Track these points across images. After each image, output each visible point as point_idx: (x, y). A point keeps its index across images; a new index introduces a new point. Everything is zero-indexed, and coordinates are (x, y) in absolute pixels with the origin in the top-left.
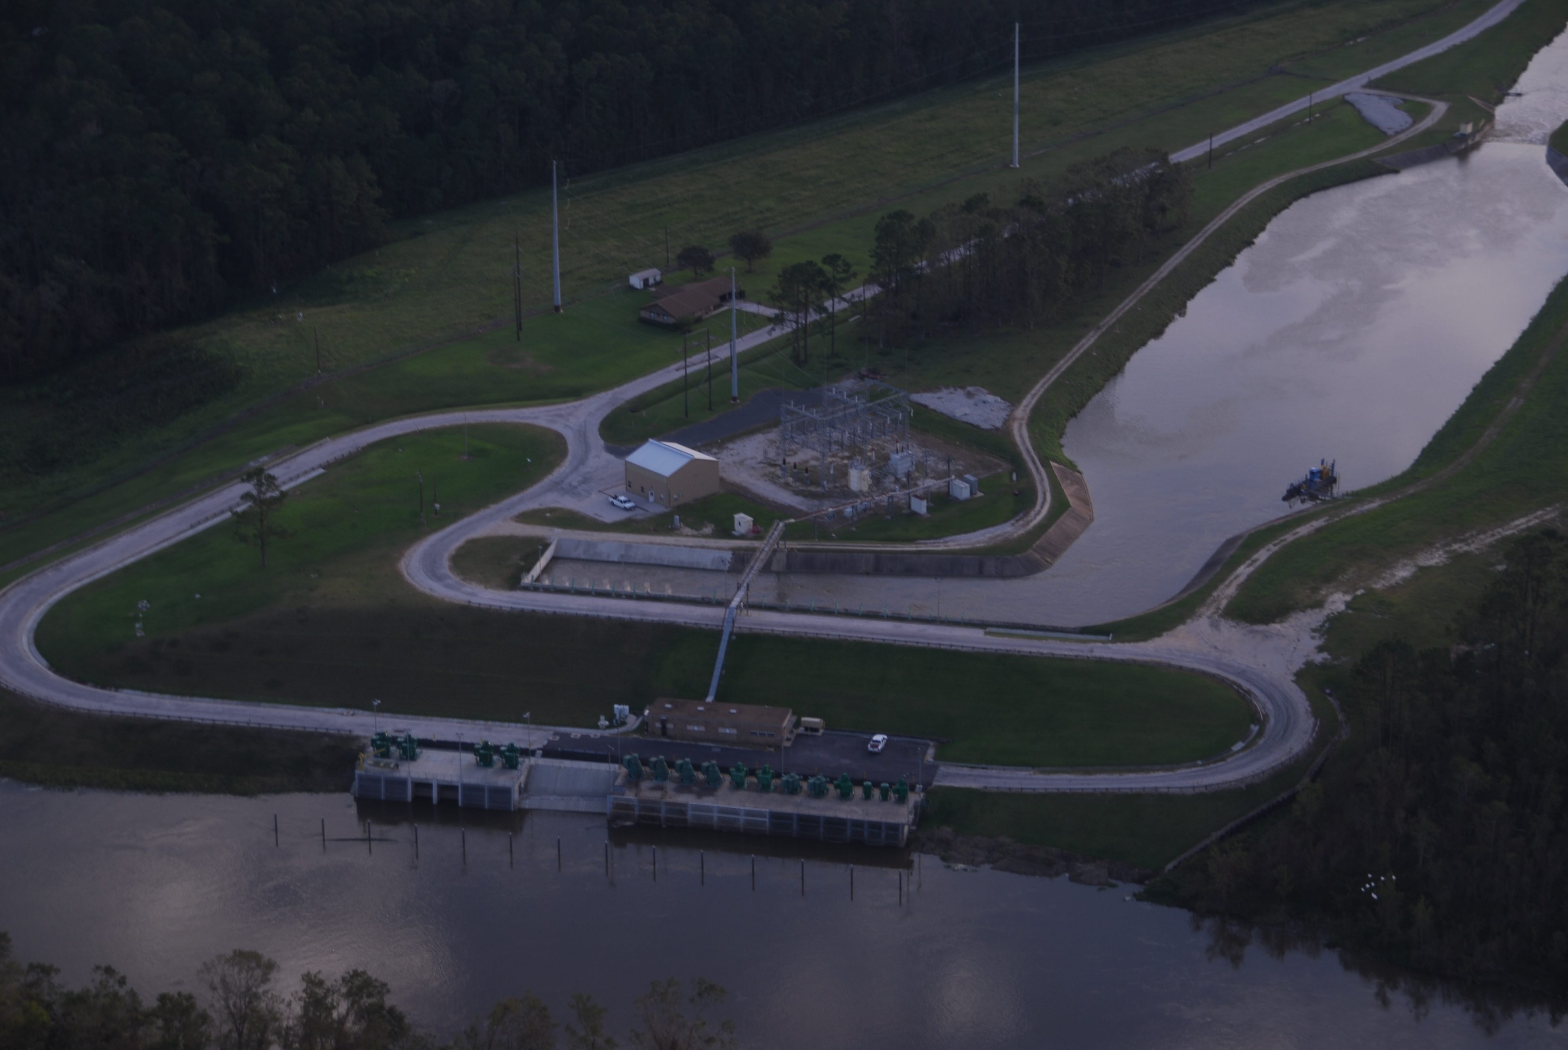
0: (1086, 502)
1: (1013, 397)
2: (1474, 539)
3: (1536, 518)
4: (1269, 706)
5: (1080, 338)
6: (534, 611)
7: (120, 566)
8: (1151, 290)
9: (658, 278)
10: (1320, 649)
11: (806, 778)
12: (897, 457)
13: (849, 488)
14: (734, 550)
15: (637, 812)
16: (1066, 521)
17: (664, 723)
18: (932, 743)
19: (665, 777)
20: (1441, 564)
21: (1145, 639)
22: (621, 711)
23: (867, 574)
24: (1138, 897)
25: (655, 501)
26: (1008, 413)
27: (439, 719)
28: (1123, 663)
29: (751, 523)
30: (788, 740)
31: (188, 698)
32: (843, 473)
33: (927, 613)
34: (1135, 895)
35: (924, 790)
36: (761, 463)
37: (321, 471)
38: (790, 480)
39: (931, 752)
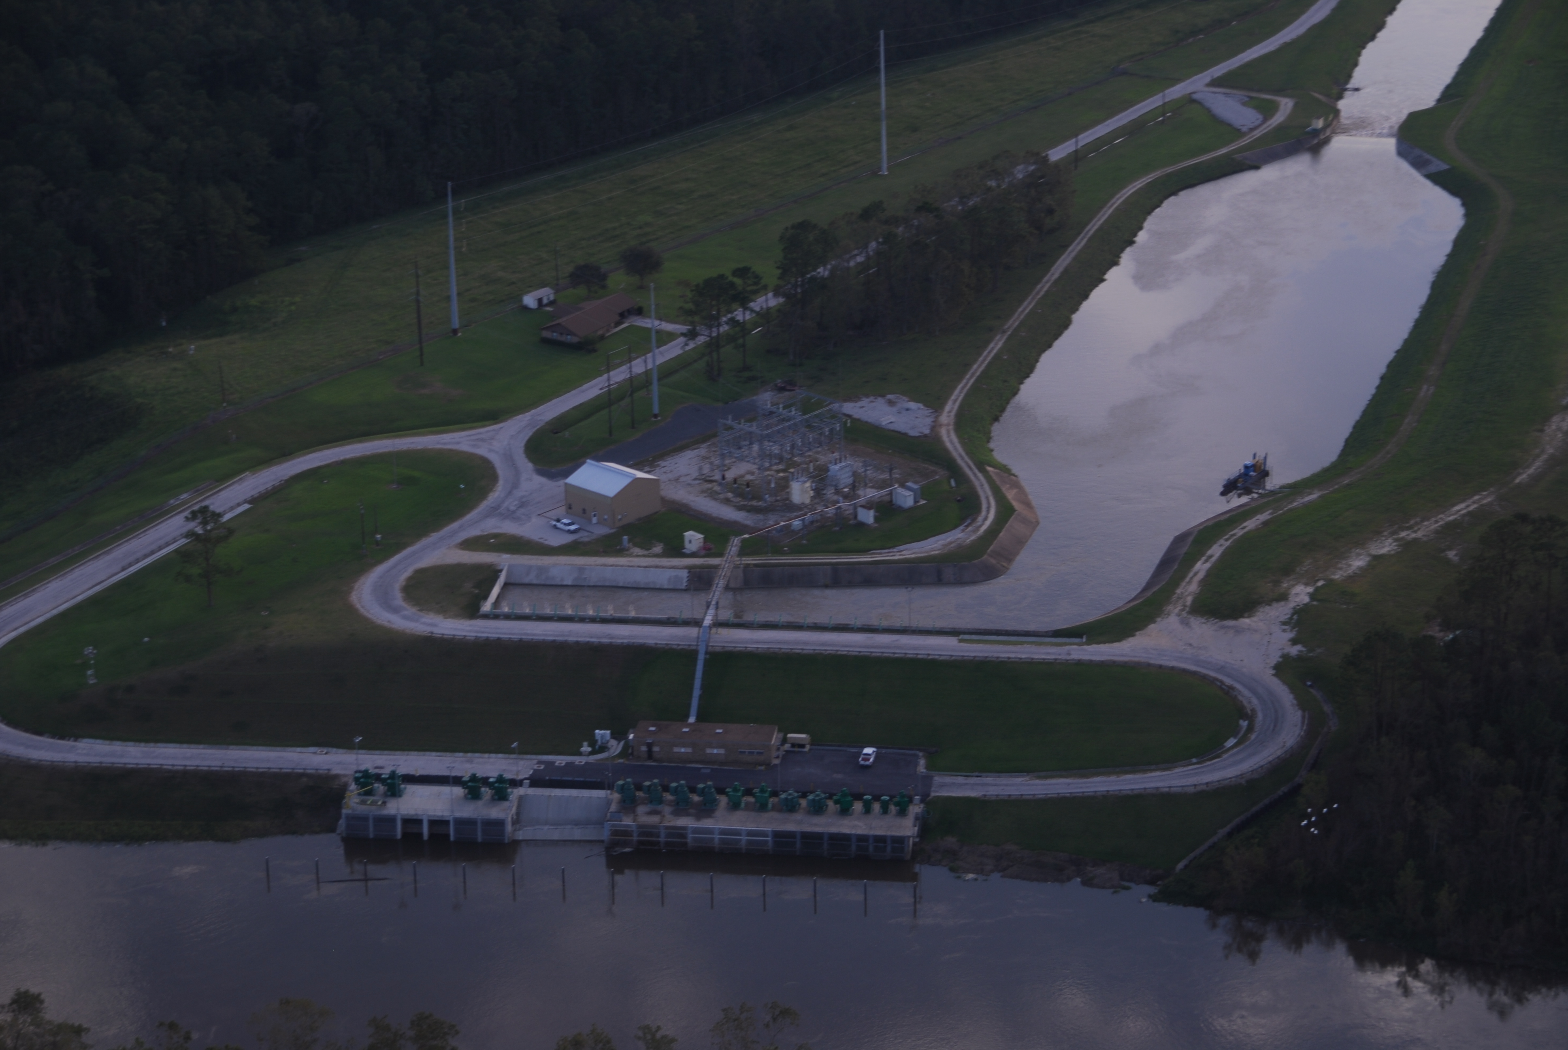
0: (1028, 505)
1: (935, 403)
2: (1419, 526)
3: (1474, 503)
4: (1255, 701)
5: (988, 342)
6: (499, 639)
7: (55, 612)
8: (1047, 292)
9: (552, 298)
10: (1294, 642)
11: (804, 795)
12: (837, 467)
13: (791, 501)
14: (690, 568)
15: (635, 838)
16: (1013, 525)
17: (649, 746)
18: (921, 754)
19: (661, 801)
20: (1393, 552)
21: (1119, 640)
22: (603, 736)
23: (826, 586)
24: (1154, 898)
25: (598, 523)
26: (932, 420)
27: (416, 753)
28: (1102, 664)
29: (702, 540)
30: (778, 757)
31: (152, 745)
32: (784, 485)
33: (897, 623)
34: (1150, 896)
35: (922, 801)
36: (695, 479)
37: (247, 506)
38: (730, 495)
39: (922, 762)
